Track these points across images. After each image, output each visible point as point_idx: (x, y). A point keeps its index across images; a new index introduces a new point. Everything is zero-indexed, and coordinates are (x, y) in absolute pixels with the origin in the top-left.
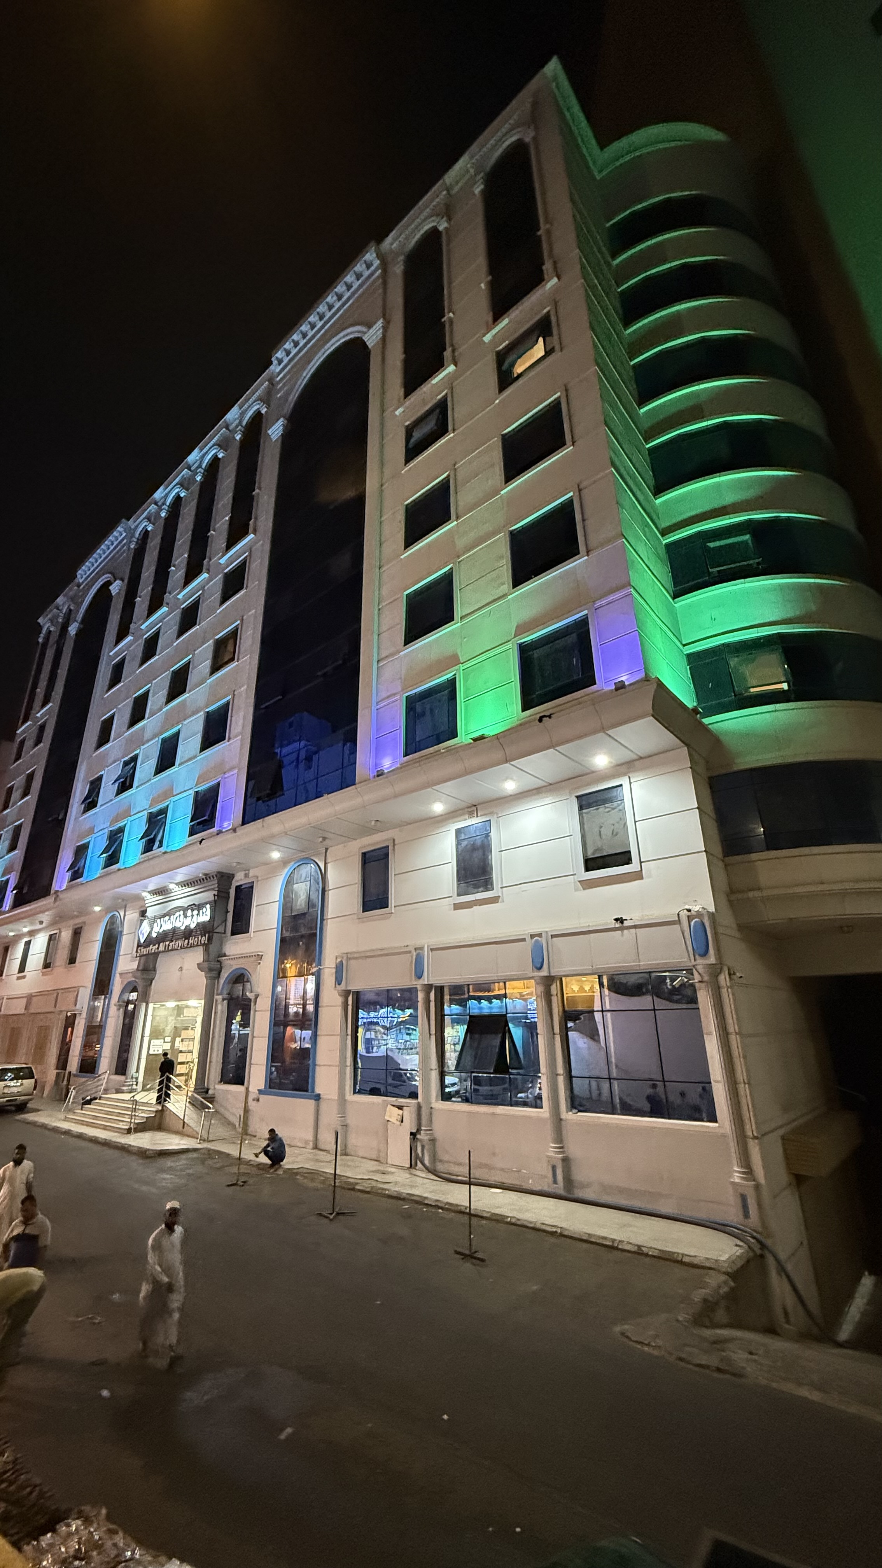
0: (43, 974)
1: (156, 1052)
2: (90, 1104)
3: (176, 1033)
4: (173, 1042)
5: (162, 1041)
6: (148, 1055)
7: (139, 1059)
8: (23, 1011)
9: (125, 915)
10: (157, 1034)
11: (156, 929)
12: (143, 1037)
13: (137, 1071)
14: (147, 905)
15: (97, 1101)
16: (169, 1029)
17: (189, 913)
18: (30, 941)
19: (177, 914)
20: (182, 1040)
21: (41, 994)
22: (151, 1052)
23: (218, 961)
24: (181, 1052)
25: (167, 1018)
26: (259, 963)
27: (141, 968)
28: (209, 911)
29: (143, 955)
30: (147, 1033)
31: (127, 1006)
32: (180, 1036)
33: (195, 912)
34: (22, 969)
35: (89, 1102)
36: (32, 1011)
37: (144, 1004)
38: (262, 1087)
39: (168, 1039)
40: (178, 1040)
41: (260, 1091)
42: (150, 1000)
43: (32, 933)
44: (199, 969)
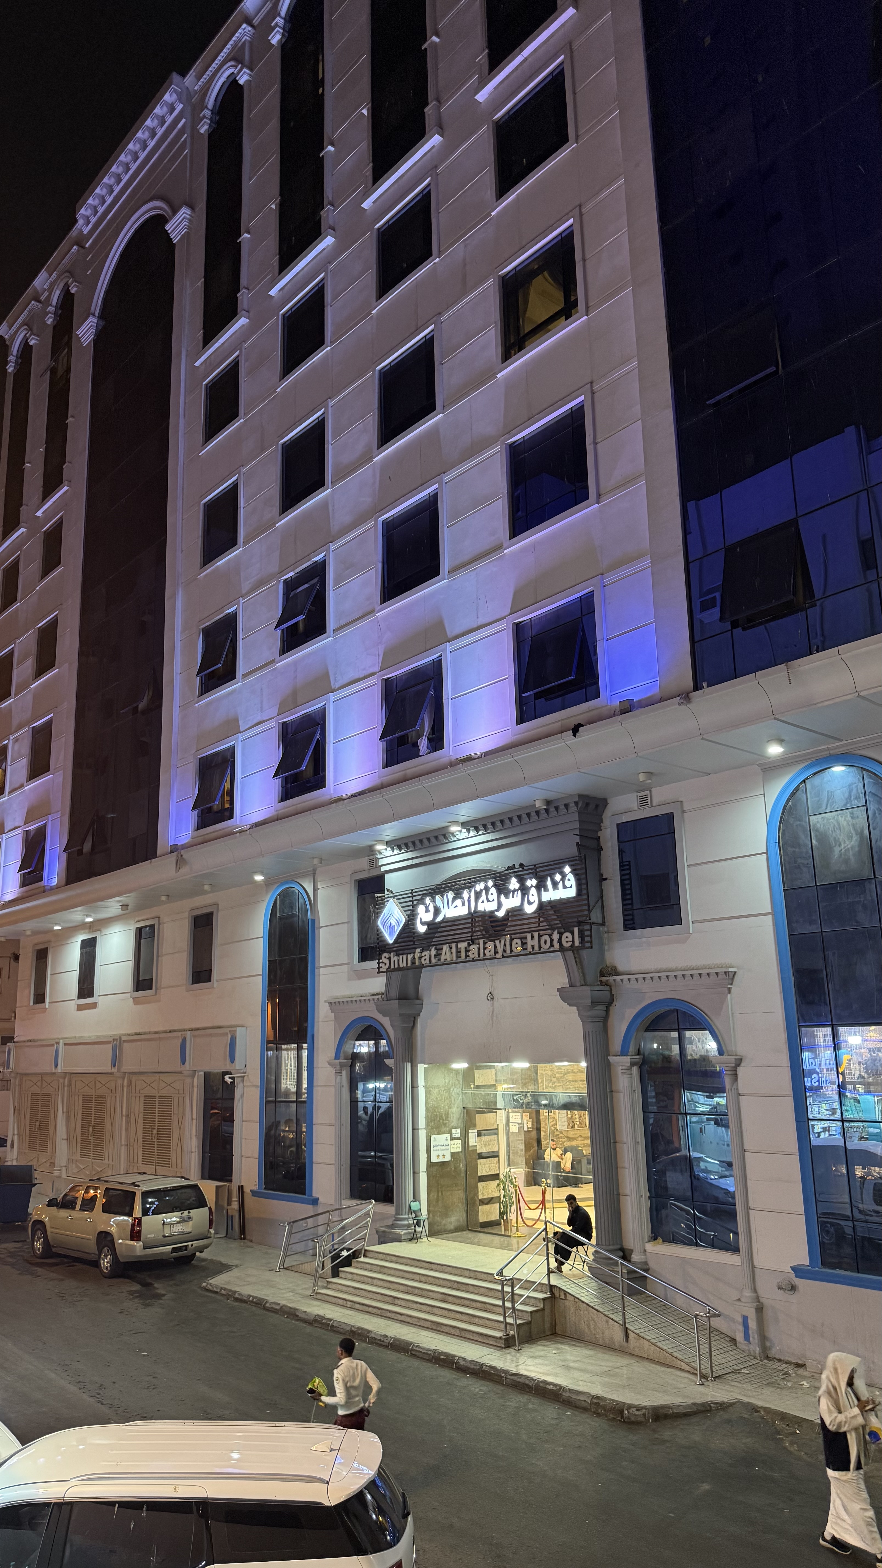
0: (136, 1001)
1: (441, 1160)
2: (350, 1265)
3: (469, 1118)
4: (465, 1138)
5: (448, 1136)
6: (430, 1164)
7: (415, 1173)
8: (108, 1068)
9: (315, 890)
10: (437, 1124)
11: (424, 915)
12: (415, 1129)
13: (416, 1198)
14: (383, 869)
15: (362, 1259)
16: (455, 1112)
17: (514, 884)
18: (94, 939)
19: (480, 886)
20: (479, 1134)
21: (137, 1037)
22: (434, 1159)
23: (606, 984)
24: (481, 1156)
25: (448, 1090)
26: (729, 990)
27: (394, 993)
28: (571, 880)
29: (399, 969)
30: (422, 1122)
31: (352, 1066)
32: (475, 1126)
33: (531, 882)
34: (86, 987)
35: (347, 1262)
36: (127, 1067)
37: (409, 1065)
38: (803, 1259)
39: (457, 1133)
40: (472, 1133)
41: (798, 1271)
42: (419, 1057)
43: (99, 925)
44: (564, 999)
